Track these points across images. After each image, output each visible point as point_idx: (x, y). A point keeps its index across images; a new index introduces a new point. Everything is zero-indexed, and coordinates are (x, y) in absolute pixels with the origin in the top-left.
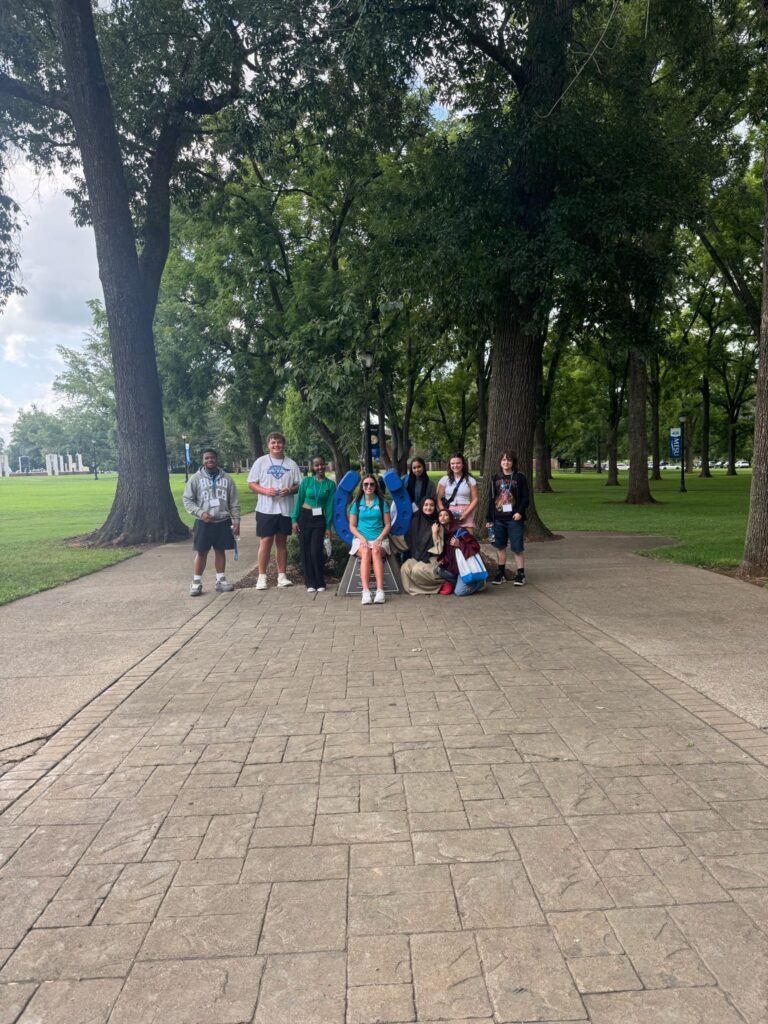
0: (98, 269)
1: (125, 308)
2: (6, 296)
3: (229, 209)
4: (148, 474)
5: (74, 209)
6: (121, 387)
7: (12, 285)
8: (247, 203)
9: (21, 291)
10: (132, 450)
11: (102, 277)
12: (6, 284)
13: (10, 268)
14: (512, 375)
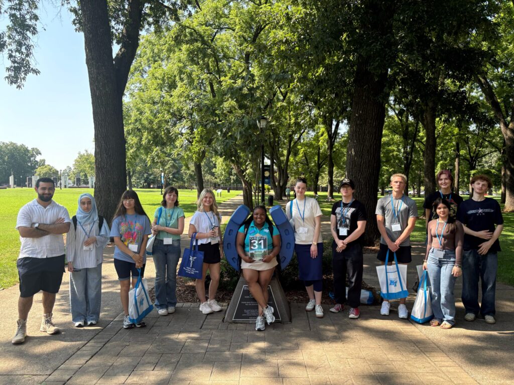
0: (85, 57)
1: (101, 83)
2: (25, 74)
3: (186, 36)
4: (112, 194)
5: (74, 20)
6: (98, 136)
7: (29, 67)
8: (197, 33)
9: (36, 72)
10: (102, 179)
11: (87, 63)
12: (26, 66)
13: (27, 55)
14: (364, 133)
